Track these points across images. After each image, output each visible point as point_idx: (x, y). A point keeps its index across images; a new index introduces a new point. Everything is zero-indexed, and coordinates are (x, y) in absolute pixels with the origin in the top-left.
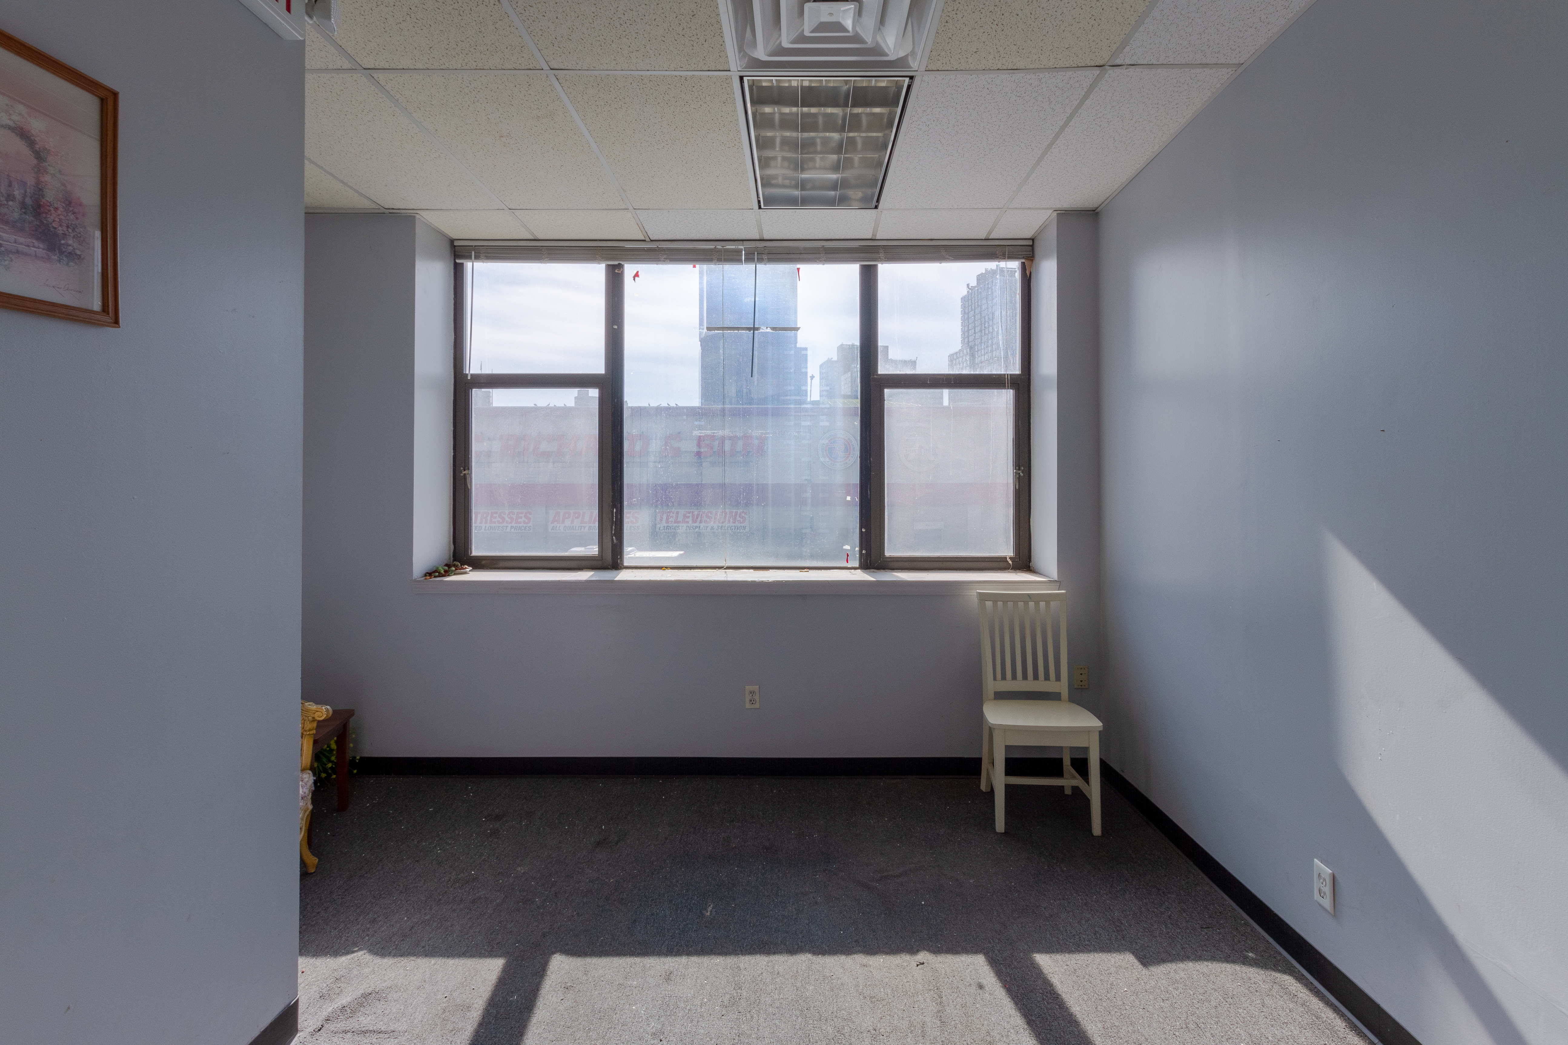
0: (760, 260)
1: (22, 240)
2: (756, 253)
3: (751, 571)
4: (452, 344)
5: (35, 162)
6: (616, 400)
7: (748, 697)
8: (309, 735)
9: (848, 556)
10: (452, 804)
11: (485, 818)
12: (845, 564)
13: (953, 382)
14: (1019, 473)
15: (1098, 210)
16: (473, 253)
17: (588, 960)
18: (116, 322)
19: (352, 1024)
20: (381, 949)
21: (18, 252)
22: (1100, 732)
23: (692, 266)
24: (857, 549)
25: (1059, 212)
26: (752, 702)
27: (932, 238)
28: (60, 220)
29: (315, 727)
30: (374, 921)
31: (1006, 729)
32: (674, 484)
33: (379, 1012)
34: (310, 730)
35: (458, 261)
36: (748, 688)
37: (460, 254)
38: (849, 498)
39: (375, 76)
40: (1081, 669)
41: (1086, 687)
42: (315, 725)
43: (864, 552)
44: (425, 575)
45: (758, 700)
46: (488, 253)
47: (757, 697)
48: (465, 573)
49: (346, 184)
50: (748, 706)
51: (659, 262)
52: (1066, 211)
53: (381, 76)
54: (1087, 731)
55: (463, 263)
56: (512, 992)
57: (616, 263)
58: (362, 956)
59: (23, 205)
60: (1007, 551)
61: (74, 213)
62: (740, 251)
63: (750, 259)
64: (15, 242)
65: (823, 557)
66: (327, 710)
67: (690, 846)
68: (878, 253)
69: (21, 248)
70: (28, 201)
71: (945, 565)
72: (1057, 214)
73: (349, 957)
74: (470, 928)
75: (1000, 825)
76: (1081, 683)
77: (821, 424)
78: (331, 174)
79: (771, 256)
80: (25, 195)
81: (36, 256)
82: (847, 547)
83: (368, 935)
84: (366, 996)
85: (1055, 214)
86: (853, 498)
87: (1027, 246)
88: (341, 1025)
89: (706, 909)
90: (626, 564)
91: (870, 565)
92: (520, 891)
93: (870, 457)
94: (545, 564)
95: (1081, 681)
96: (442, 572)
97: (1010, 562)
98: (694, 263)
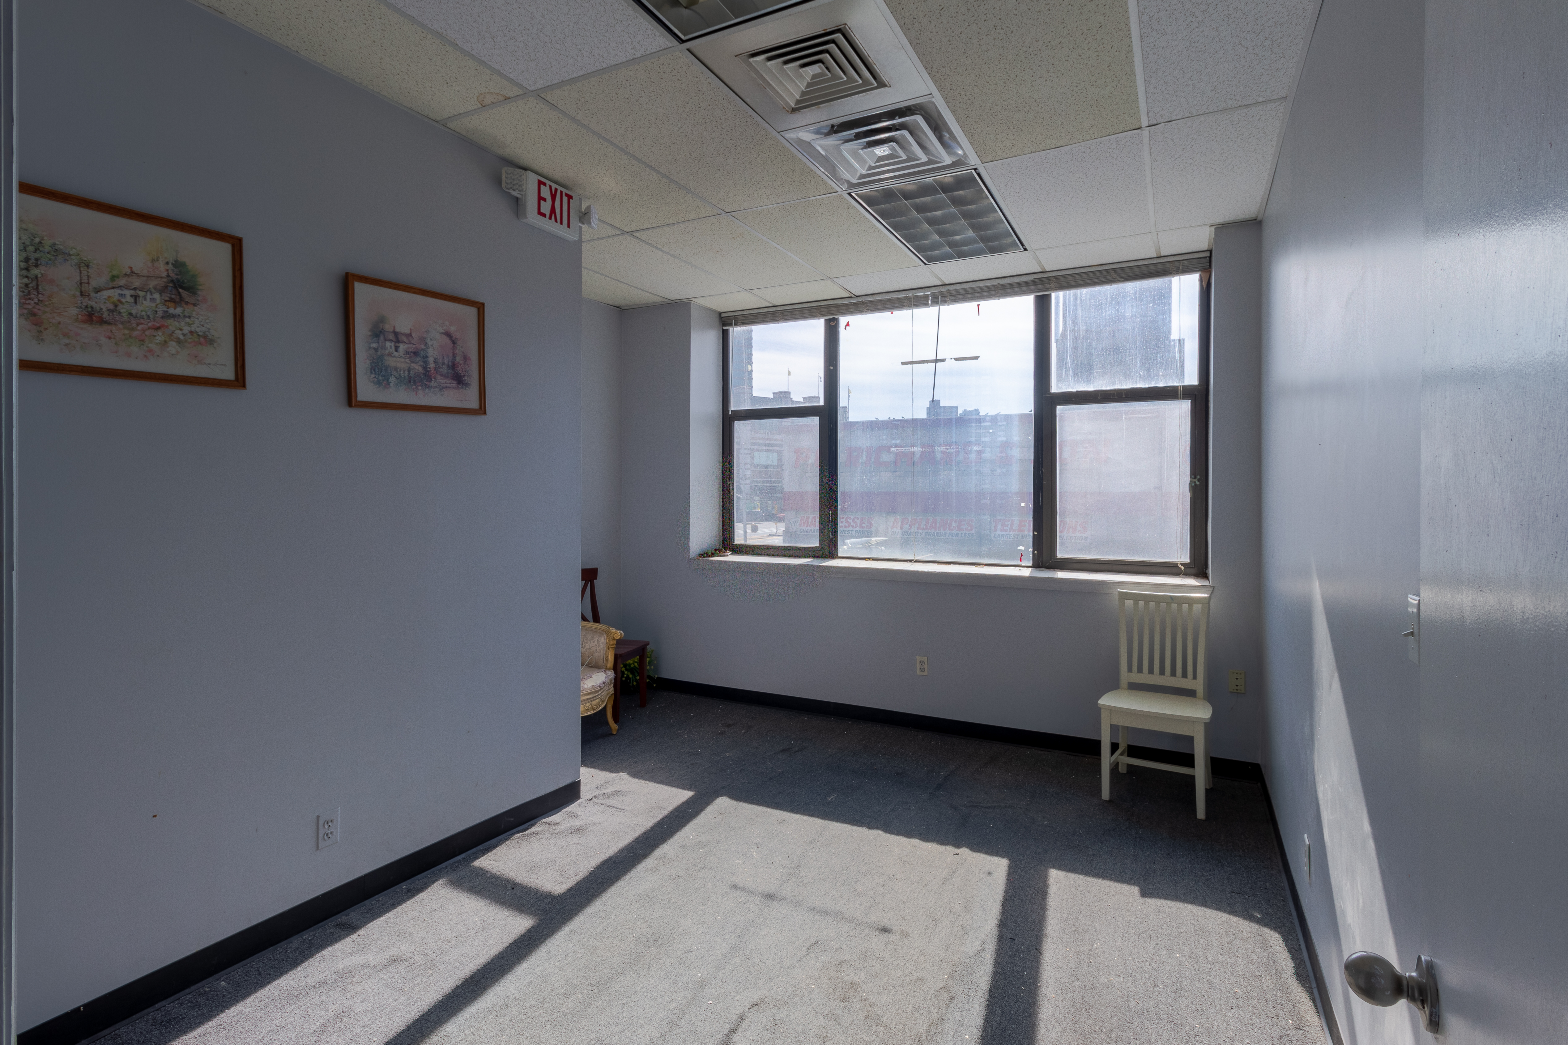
0: (944, 302)
1: (448, 381)
2: (940, 297)
3: (936, 564)
4: (721, 389)
5: (452, 345)
6: (831, 426)
7: (918, 666)
8: (612, 647)
9: (1022, 555)
10: (706, 714)
11: (722, 724)
12: (1019, 563)
13: (1124, 397)
14: (1195, 482)
15: (1259, 219)
16: (733, 321)
17: (741, 804)
18: (485, 413)
19: (607, 802)
20: (634, 775)
21: (446, 387)
22: (1205, 723)
23: (890, 313)
24: (1031, 550)
25: (1215, 226)
26: (922, 670)
27: (1102, 263)
28: (462, 369)
29: (615, 643)
30: (636, 762)
31: (1112, 710)
32: (876, 492)
33: (621, 800)
34: (612, 645)
35: (724, 328)
36: (919, 658)
37: (727, 322)
38: (1023, 504)
39: (634, 234)
40: (1237, 673)
41: (1243, 692)
42: (615, 642)
43: (1036, 552)
44: (699, 556)
45: (926, 669)
46: (742, 320)
47: (926, 666)
48: (727, 556)
49: (644, 290)
50: (919, 672)
51: (862, 313)
52: (1223, 224)
53: (637, 234)
54: (1192, 721)
55: (728, 329)
56: (690, 808)
57: (831, 317)
58: (624, 775)
59: (448, 366)
60: (1183, 557)
61: (468, 365)
62: (927, 296)
63: (935, 302)
64: (445, 383)
65: (999, 557)
66: (621, 633)
67: (844, 762)
68: (1049, 283)
69: (448, 385)
70: (450, 364)
71: (1115, 567)
72: (1215, 228)
73: (616, 774)
74: (684, 776)
75: (1106, 794)
76: (1237, 688)
77: (999, 439)
78: (633, 286)
79: (953, 298)
80: (449, 361)
81: (453, 388)
82: (1021, 548)
83: (630, 768)
84: (617, 792)
85: (1213, 229)
86: (1027, 504)
87: (1201, 258)
88: (600, 801)
89: (830, 797)
90: (839, 555)
91: (1042, 564)
92: (721, 765)
93: (1042, 468)
94: (792, 553)
95: (1237, 686)
96: (710, 554)
97: (1182, 568)
98: (892, 311)
